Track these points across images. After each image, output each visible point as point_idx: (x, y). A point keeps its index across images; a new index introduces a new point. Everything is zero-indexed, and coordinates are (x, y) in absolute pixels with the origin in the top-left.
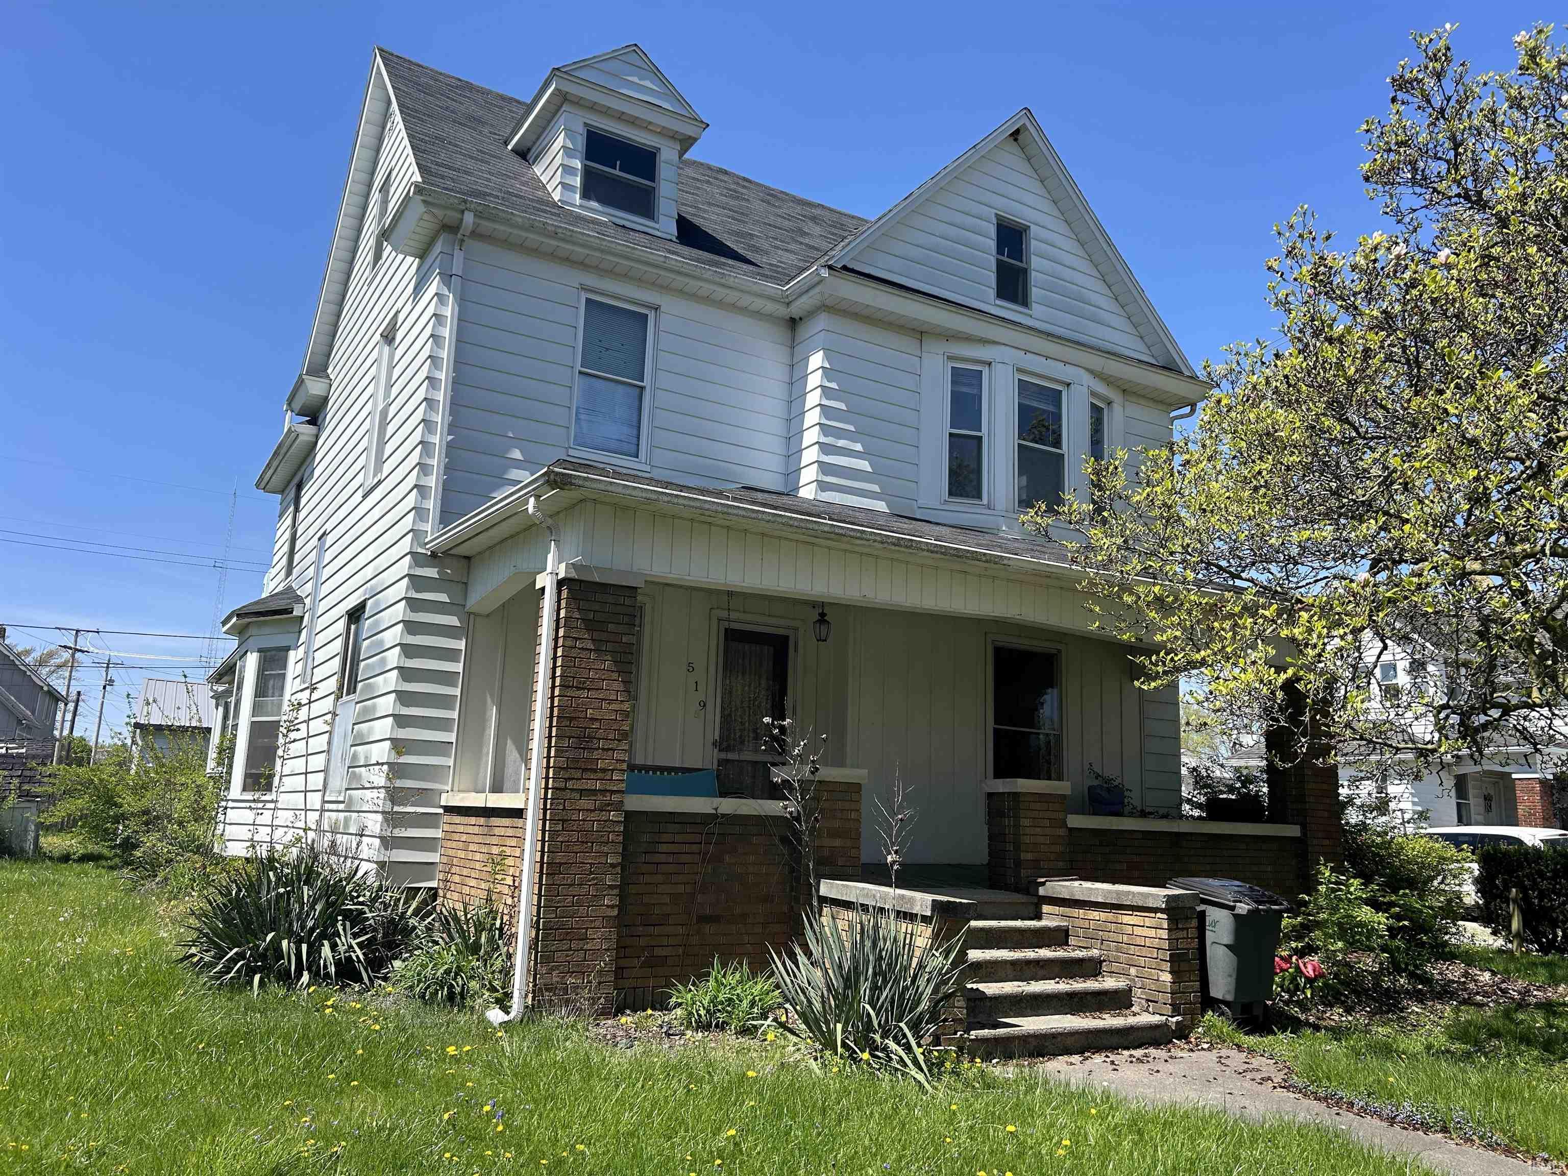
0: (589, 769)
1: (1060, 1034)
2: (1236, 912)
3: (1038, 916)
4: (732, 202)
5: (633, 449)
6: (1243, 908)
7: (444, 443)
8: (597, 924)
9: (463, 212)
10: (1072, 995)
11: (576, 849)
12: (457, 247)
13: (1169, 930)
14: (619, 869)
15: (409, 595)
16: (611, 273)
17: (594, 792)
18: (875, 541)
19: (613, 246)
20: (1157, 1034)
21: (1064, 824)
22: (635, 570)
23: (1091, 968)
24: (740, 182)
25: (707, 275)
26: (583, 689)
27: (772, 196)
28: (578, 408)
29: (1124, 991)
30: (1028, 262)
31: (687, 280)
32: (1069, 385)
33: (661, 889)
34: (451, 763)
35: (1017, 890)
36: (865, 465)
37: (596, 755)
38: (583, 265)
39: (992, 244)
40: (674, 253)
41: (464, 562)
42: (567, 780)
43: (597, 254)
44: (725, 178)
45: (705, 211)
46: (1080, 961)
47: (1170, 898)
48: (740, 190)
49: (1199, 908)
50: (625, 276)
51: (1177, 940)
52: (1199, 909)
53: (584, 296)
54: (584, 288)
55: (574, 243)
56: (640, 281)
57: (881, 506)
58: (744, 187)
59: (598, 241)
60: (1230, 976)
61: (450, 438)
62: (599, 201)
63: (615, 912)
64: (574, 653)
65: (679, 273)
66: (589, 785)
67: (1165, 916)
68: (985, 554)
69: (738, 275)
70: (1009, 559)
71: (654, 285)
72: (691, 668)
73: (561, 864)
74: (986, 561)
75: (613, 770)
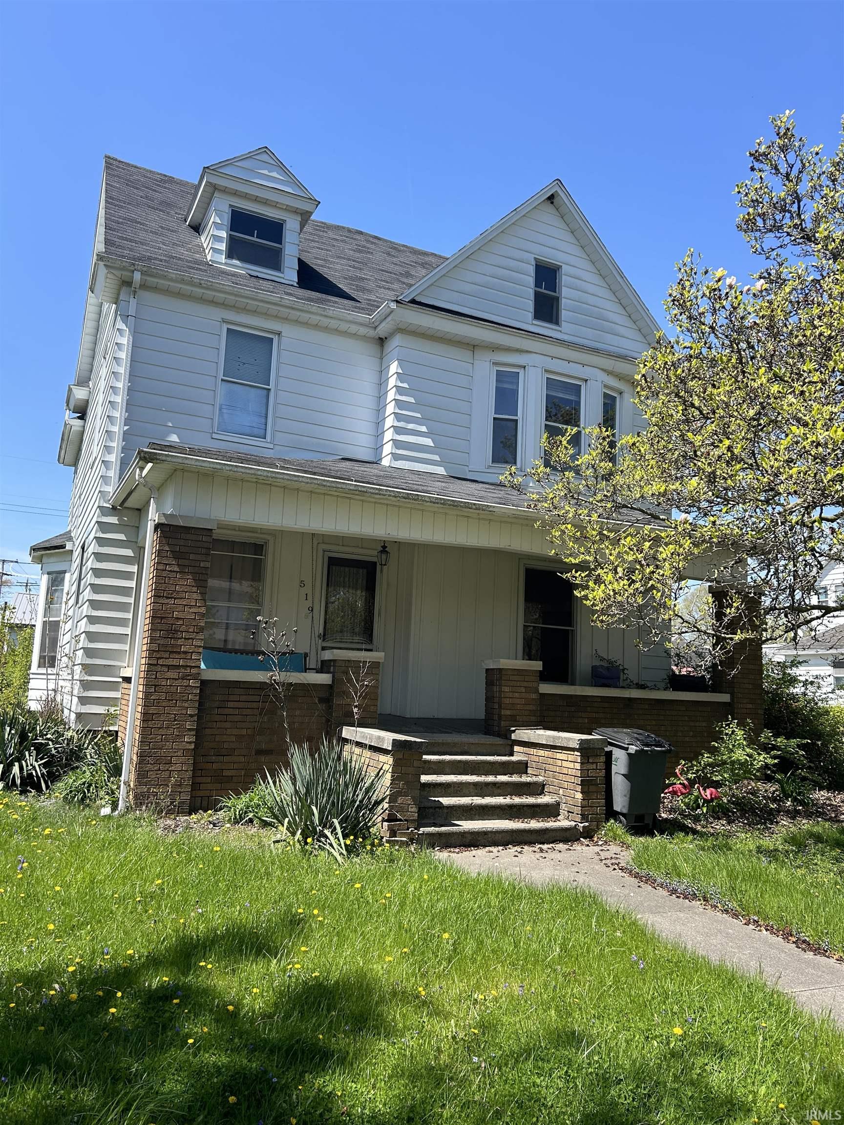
0: (174, 651)
1: (491, 832)
2: (628, 752)
3: (511, 754)
4: (357, 255)
5: (262, 432)
6: (633, 749)
7: (122, 432)
8: (179, 754)
9: (133, 272)
10: (511, 807)
11: (164, 704)
12: (132, 296)
13: (582, 763)
14: (195, 718)
15: (97, 535)
16: (245, 310)
17: (178, 667)
18: (390, 496)
19: (242, 291)
20: (568, 834)
21: (536, 690)
22: (212, 518)
23: (538, 789)
24: (371, 239)
25: (314, 309)
26: (172, 598)
27: (394, 249)
28: (221, 406)
29: (552, 805)
30: (560, 292)
31: (298, 313)
32: (586, 381)
33: (229, 732)
34: (128, 649)
35: (499, 735)
36: (428, 442)
37: (180, 642)
38: (223, 305)
39: (531, 280)
40: (290, 294)
41: (137, 512)
42: (158, 659)
43: (233, 298)
44: (358, 237)
45: (331, 263)
46: (528, 784)
47: (582, 742)
48: (368, 245)
49: (609, 748)
50: (255, 312)
51: (588, 770)
52: (606, 749)
53: (225, 327)
54: (224, 321)
55: (215, 290)
56: (266, 315)
57: (441, 470)
58: (372, 243)
59: (231, 288)
60: (625, 796)
61: (126, 428)
62: (239, 259)
63: (193, 746)
64: (164, 574)
65: (293, 308)
66: (175, 662)
67: (579, 754)
68: (475, 504)
69: (337, 308)
70: (494, 507)
71: (276, 317)
72: (302, 584)
73: (153, 714)
74: (476, 509)
75: (192, 653)
